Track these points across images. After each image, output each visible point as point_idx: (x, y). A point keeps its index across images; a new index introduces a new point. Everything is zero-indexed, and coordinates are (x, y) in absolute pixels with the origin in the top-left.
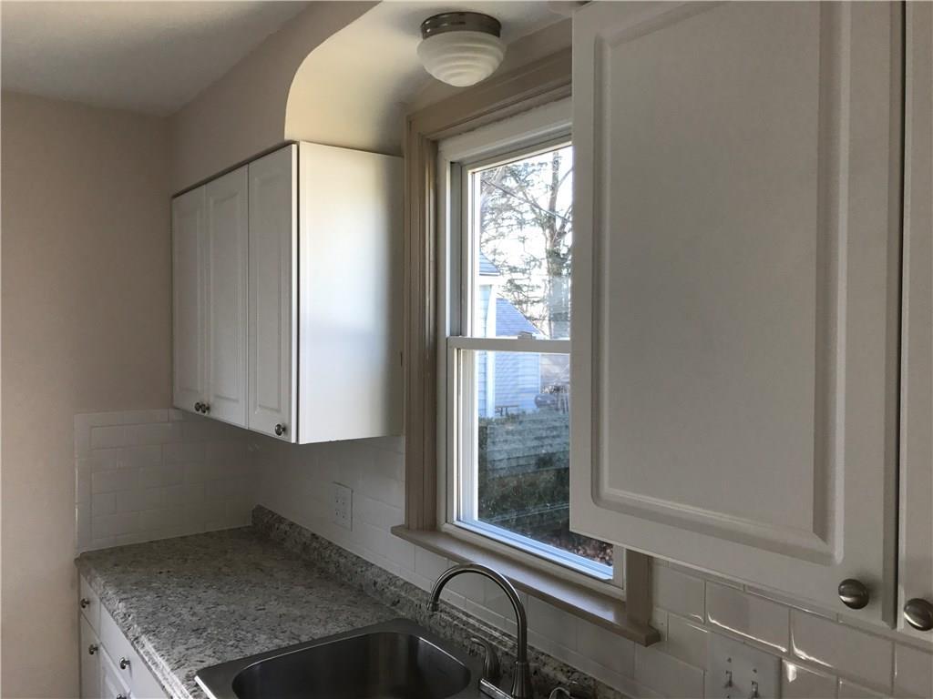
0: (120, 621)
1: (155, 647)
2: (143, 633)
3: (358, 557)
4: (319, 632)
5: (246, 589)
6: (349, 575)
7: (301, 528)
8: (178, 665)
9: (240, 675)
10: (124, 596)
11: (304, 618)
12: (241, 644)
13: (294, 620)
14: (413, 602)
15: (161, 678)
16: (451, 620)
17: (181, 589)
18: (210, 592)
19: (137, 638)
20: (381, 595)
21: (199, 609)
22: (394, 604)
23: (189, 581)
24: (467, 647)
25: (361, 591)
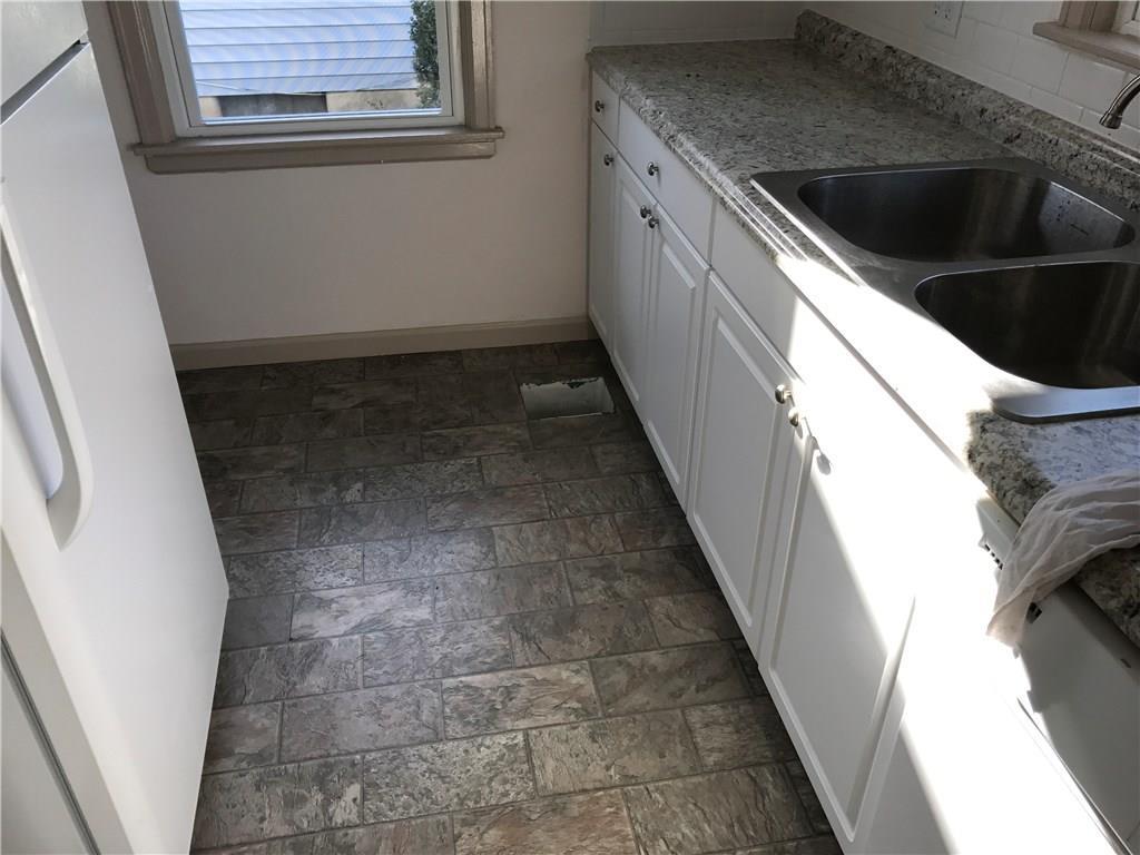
0: (649, 119)
1: (696, 146)
2: (679, 131)
3: (959, 77)
4: (902, 159)
5: (798, 104)
6: (939, 101)
7: (870, 38)
8: (726, 166)
9: (806, 185)
10: (652, 93)
11: (880, 142)
12: (801, 157)
13: (867, 142)
14: (1045, 136)
15: (706, 178)
16: (1108, 161)
17: (715, 95)
18: (752, 101)
19: (672, 137)
20: (989, 128)
21: (741, 116)
22: (1009, 140)
23: (724, 88)
24: (1127, 201)
25: (956, 121)
